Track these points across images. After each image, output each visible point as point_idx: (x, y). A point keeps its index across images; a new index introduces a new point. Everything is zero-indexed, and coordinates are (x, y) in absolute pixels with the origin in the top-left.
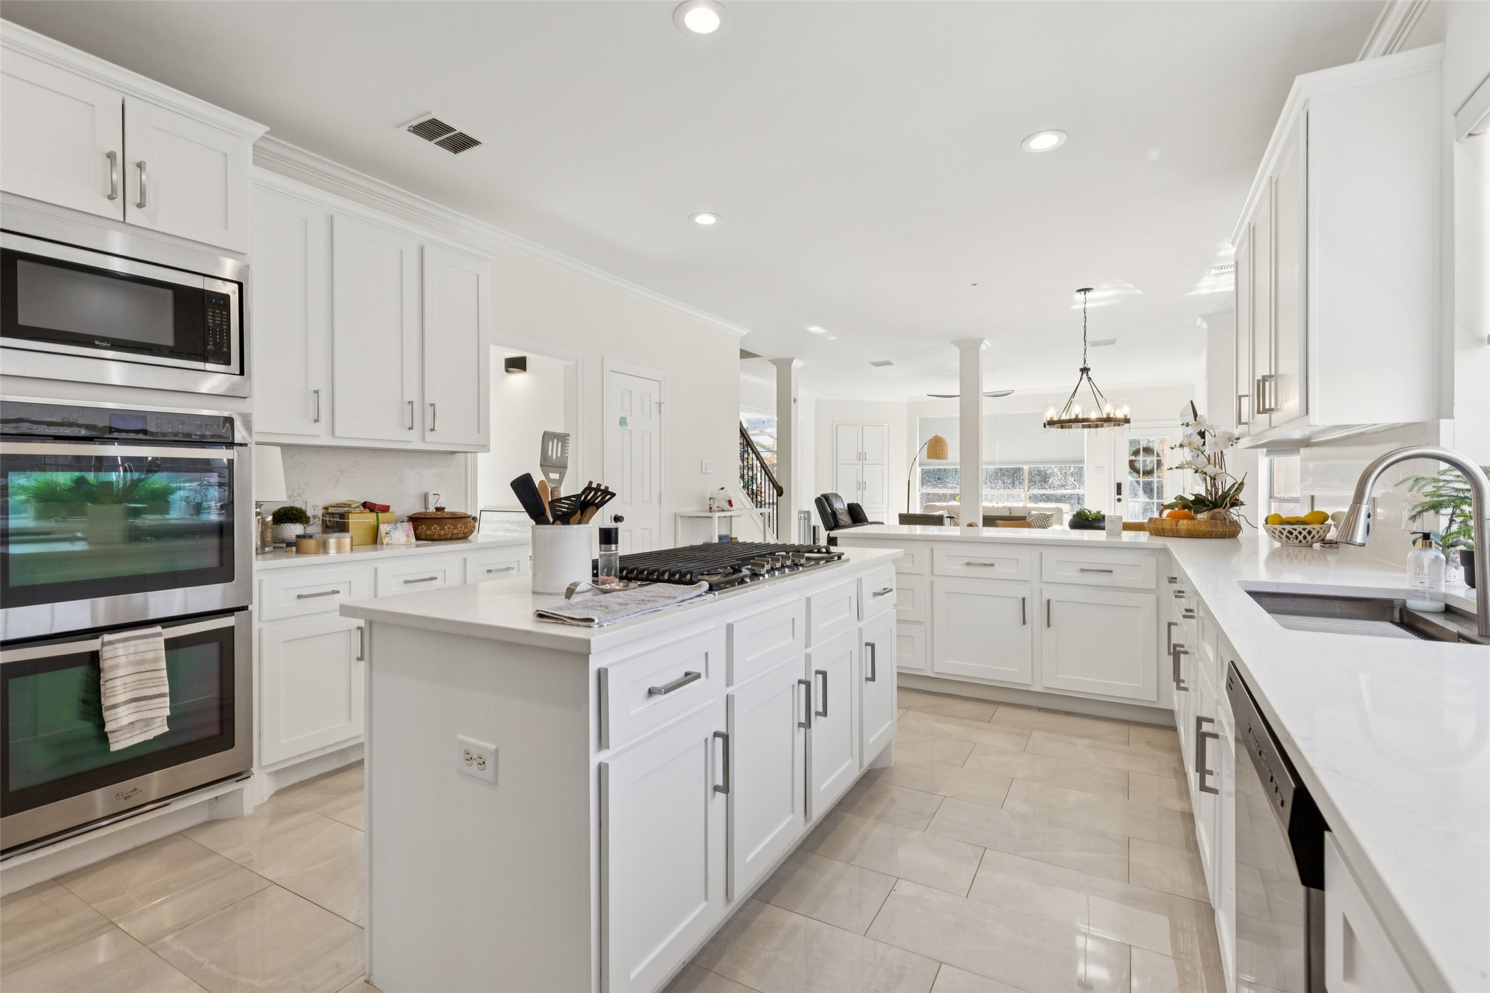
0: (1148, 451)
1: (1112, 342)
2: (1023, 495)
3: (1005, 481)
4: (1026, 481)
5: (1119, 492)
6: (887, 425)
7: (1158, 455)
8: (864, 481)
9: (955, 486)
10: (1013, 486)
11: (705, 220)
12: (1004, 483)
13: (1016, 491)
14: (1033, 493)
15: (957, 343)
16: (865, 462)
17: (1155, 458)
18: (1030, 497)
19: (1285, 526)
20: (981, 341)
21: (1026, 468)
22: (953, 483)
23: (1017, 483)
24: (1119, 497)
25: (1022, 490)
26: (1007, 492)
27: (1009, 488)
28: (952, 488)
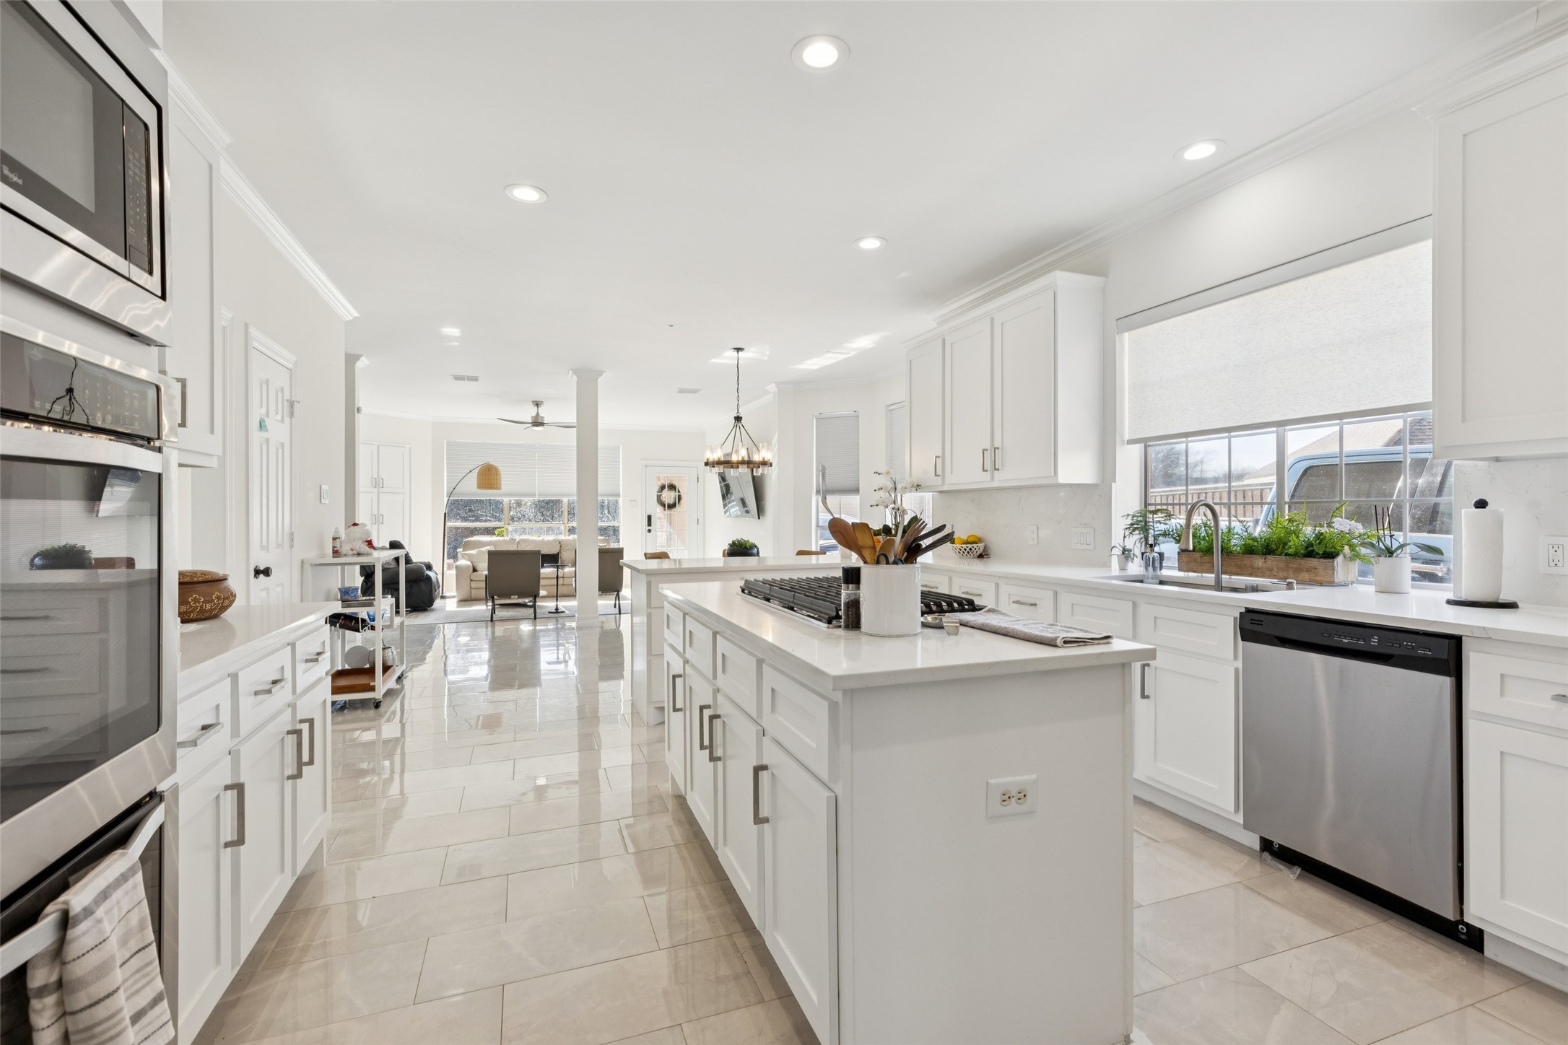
0: (672, 487)
1: (694, 391)
2: (563, 528)
3: (544, 513)
4: (566, 513)
5: (649, 524)
6: (408, 446)
7: (679, 492)
8: (381, 512)
9: (488, 518)
10: (552, 519)
11: (526, 194)
12: (543, 515)
13: (554, 524)
14: (572, 525)
15: (575, 372)
16: (381, 490)
17: (677, 494)
18: (570, 529)
19: (968, 545)
20: (600, 373)
21: (565, 500)
22: (486, 516)
23: (556, 516)
24: (649, 528)
25: (561, 522)
26: (547, 524)
27: (548, 521)
28: (486, 521)
